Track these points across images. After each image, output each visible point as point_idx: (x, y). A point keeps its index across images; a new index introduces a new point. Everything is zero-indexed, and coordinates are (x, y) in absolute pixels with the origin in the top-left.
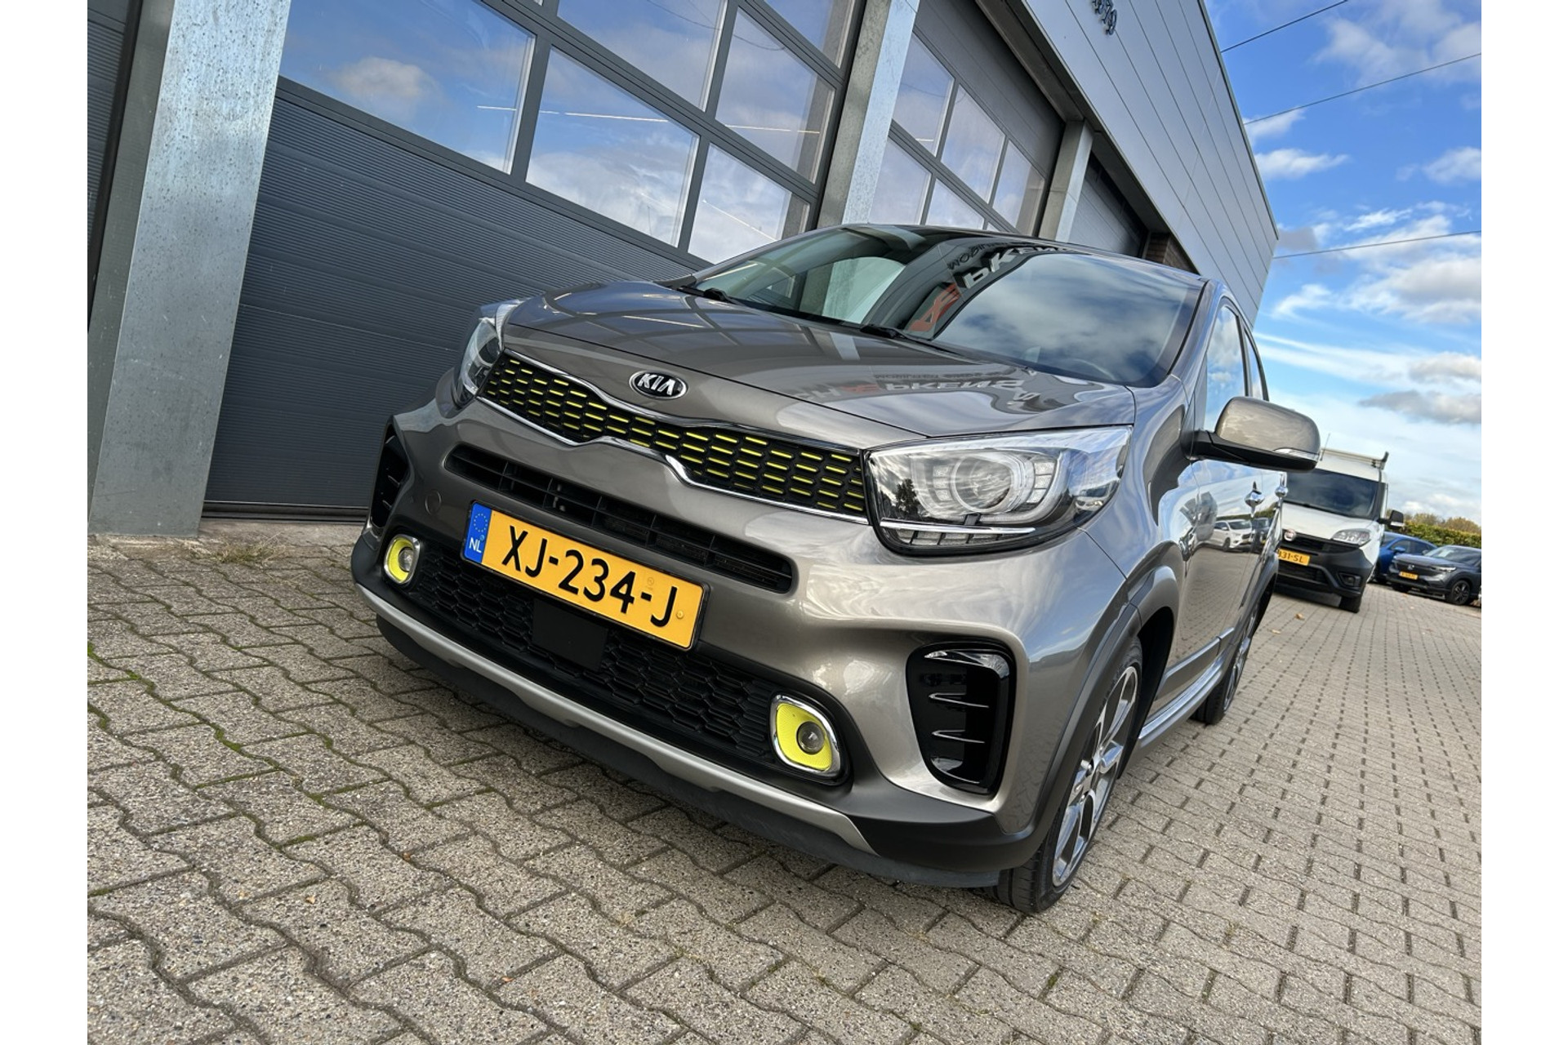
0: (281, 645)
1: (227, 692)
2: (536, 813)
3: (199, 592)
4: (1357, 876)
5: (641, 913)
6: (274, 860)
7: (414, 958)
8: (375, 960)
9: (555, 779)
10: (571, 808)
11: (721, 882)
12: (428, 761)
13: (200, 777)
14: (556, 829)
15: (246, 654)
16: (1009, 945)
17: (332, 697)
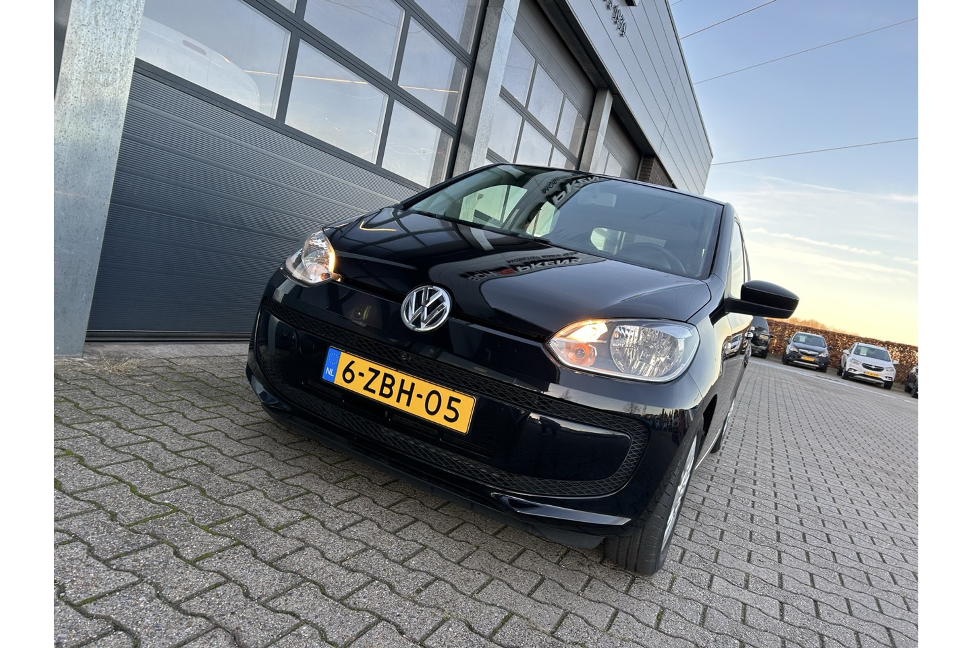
0: (154, 427)
1: (131, 461)
2: (340, 530)
3: (93, 393)
4: (805, 541)
5: (419, 591)
6: (191, 572)
7: (294, 630)
8: (271, 634)
9: (346, 507)
10: (360, 526)
11: (460, 568)
12: (267, 500)
13: (129, 519)
14: (355, 540)
15: (135, 434)
16: (630, 596)
17: (197, 461)
